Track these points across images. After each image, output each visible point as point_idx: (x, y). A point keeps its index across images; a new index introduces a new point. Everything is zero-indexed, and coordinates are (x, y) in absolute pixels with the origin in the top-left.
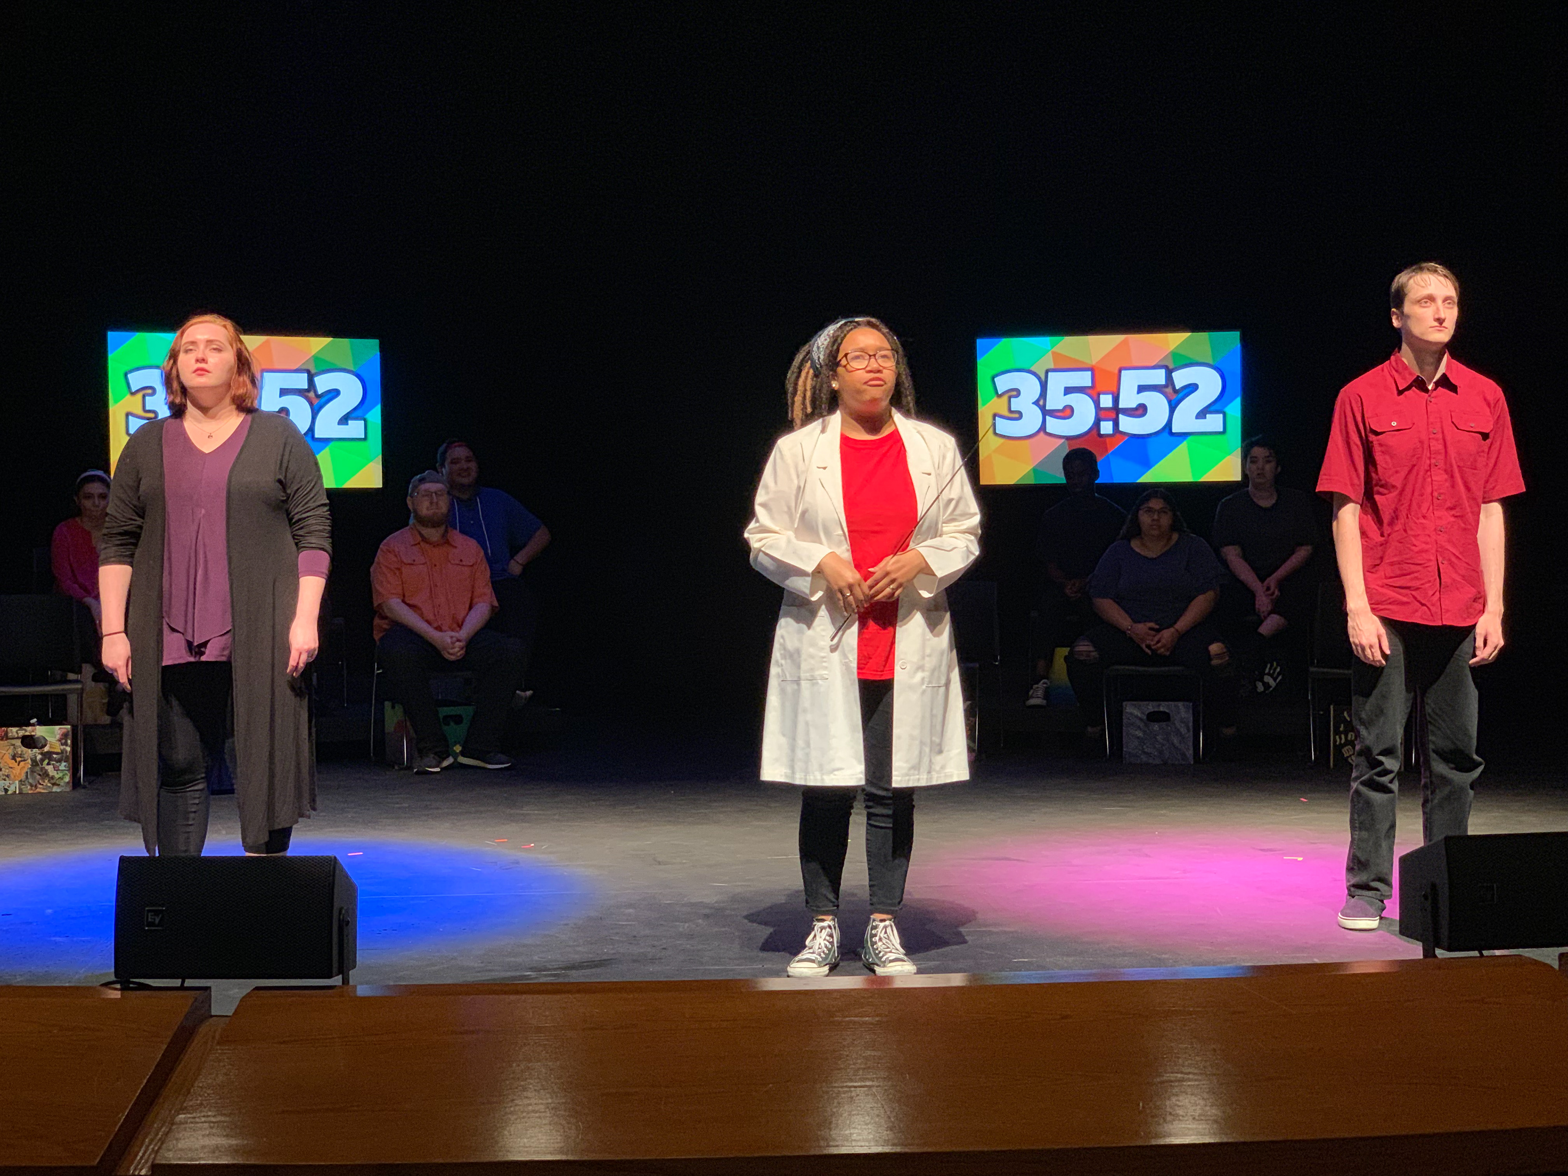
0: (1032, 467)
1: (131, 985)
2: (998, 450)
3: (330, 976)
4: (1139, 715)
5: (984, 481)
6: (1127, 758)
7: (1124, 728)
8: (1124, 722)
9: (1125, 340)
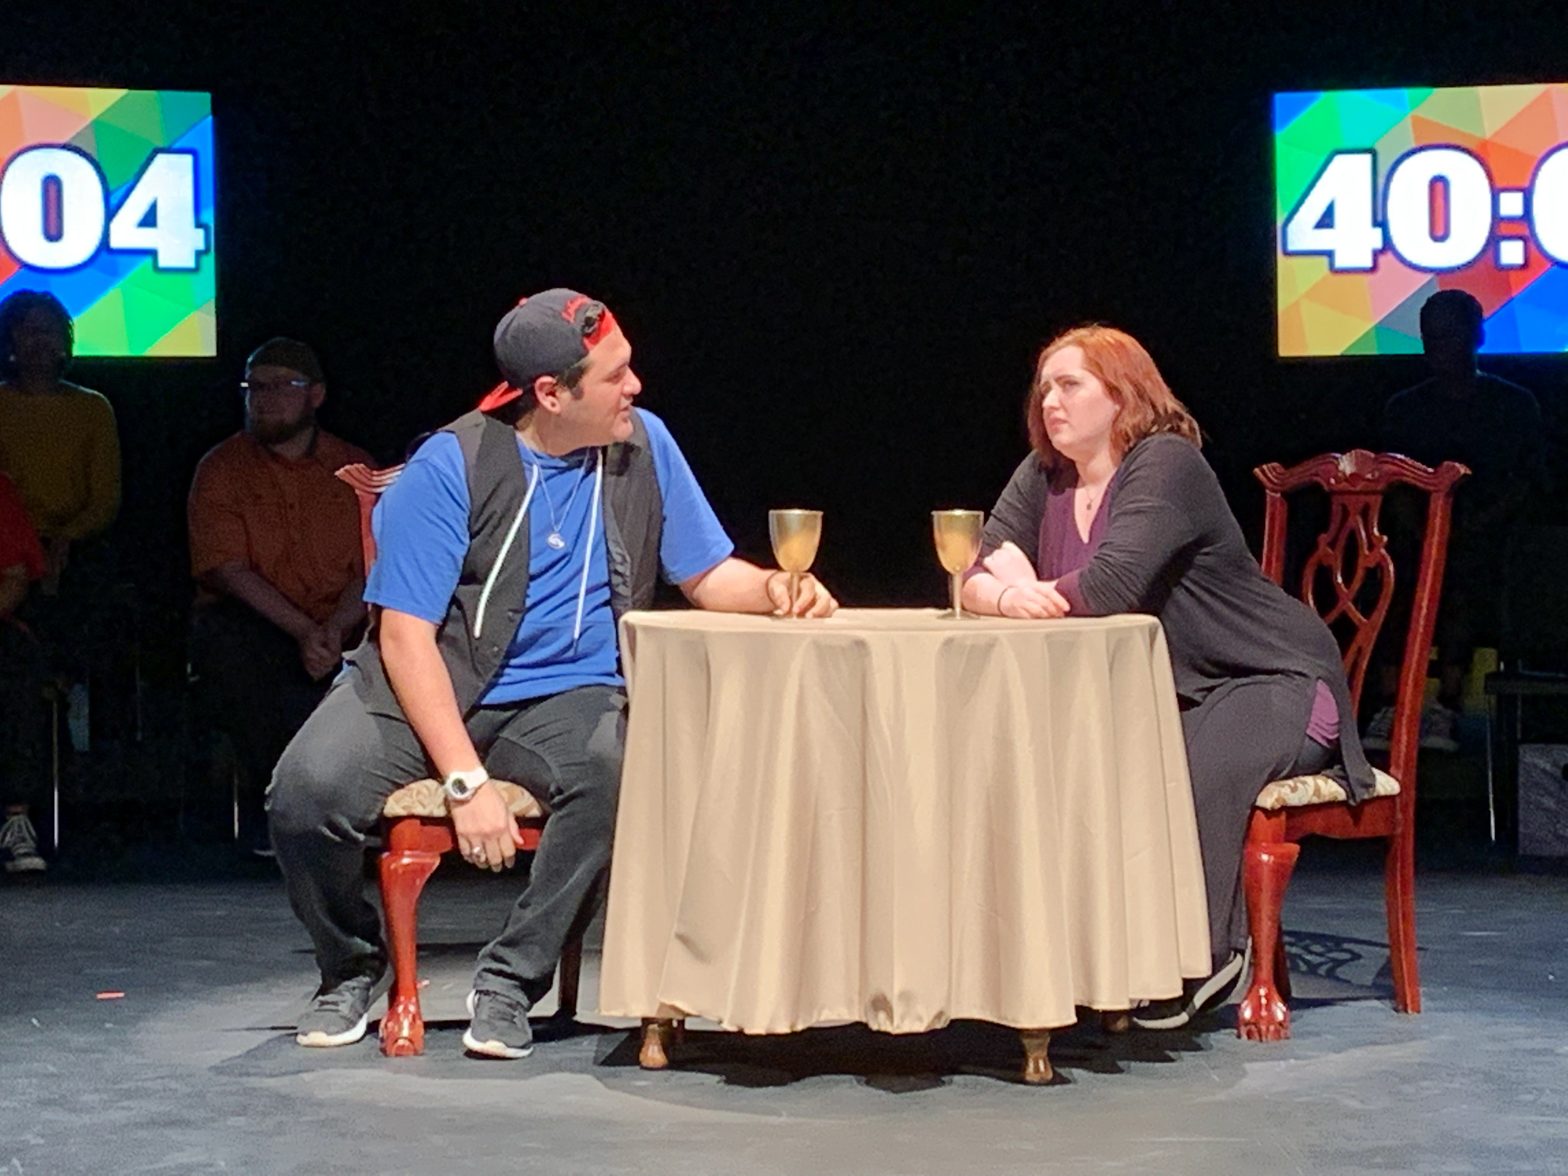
0: (1374, 324)
2: (1312, 294)
4: (1548, 767)
5: (1287, 348)
6: (1525, 847)
7: (1521, 792)
8: (1521, 780)
9: (1545, 95)
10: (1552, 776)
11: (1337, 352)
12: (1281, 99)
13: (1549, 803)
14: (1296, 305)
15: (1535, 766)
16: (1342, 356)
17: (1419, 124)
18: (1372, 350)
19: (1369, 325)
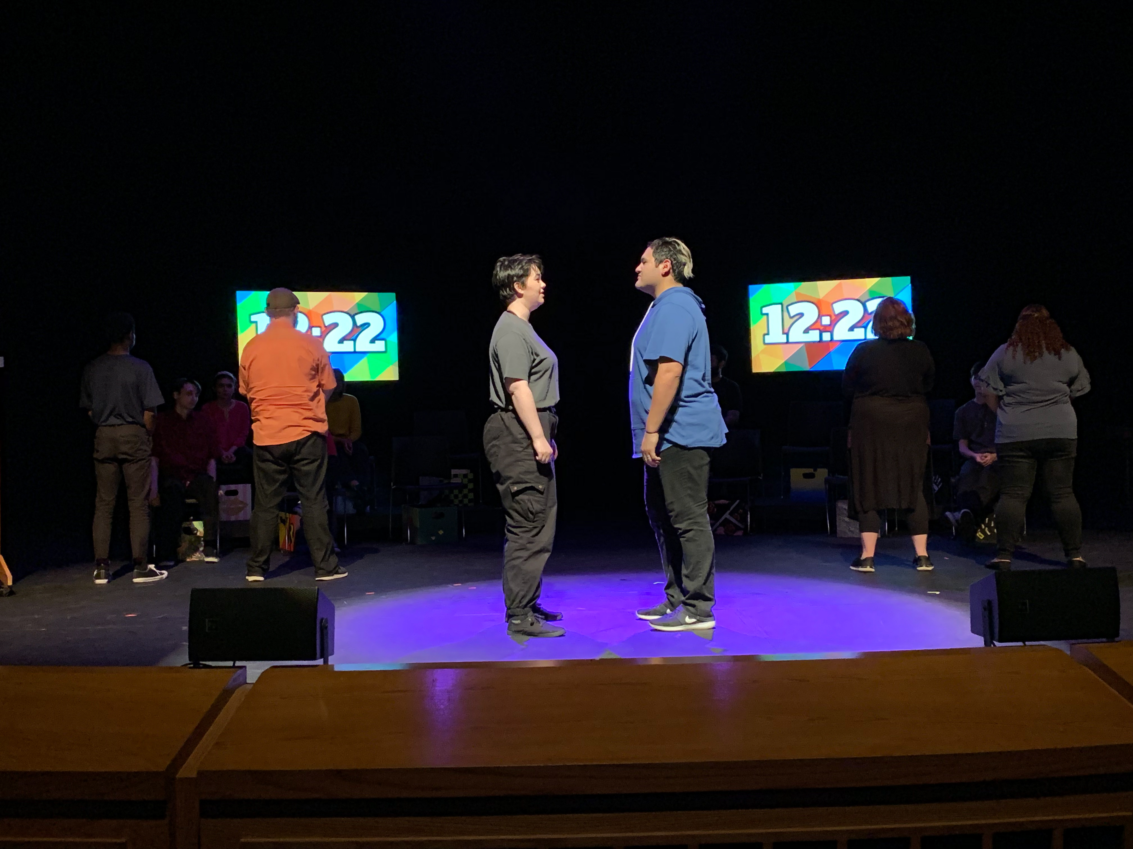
0: (783, 362)
1: (201, 666)
2: (763, 352)
3: (314, 659)
5: (755, 370)
6: (839, 534)
7: (837, 516)
8: (838, 512)
9: (840, 284)
11: (772, 370)
12: (751, 287)
13: (847, 519)
14: (758, 355)
15: (842, 508)
16: (773, 372)
17: (798, 294)
18: (784, 370)
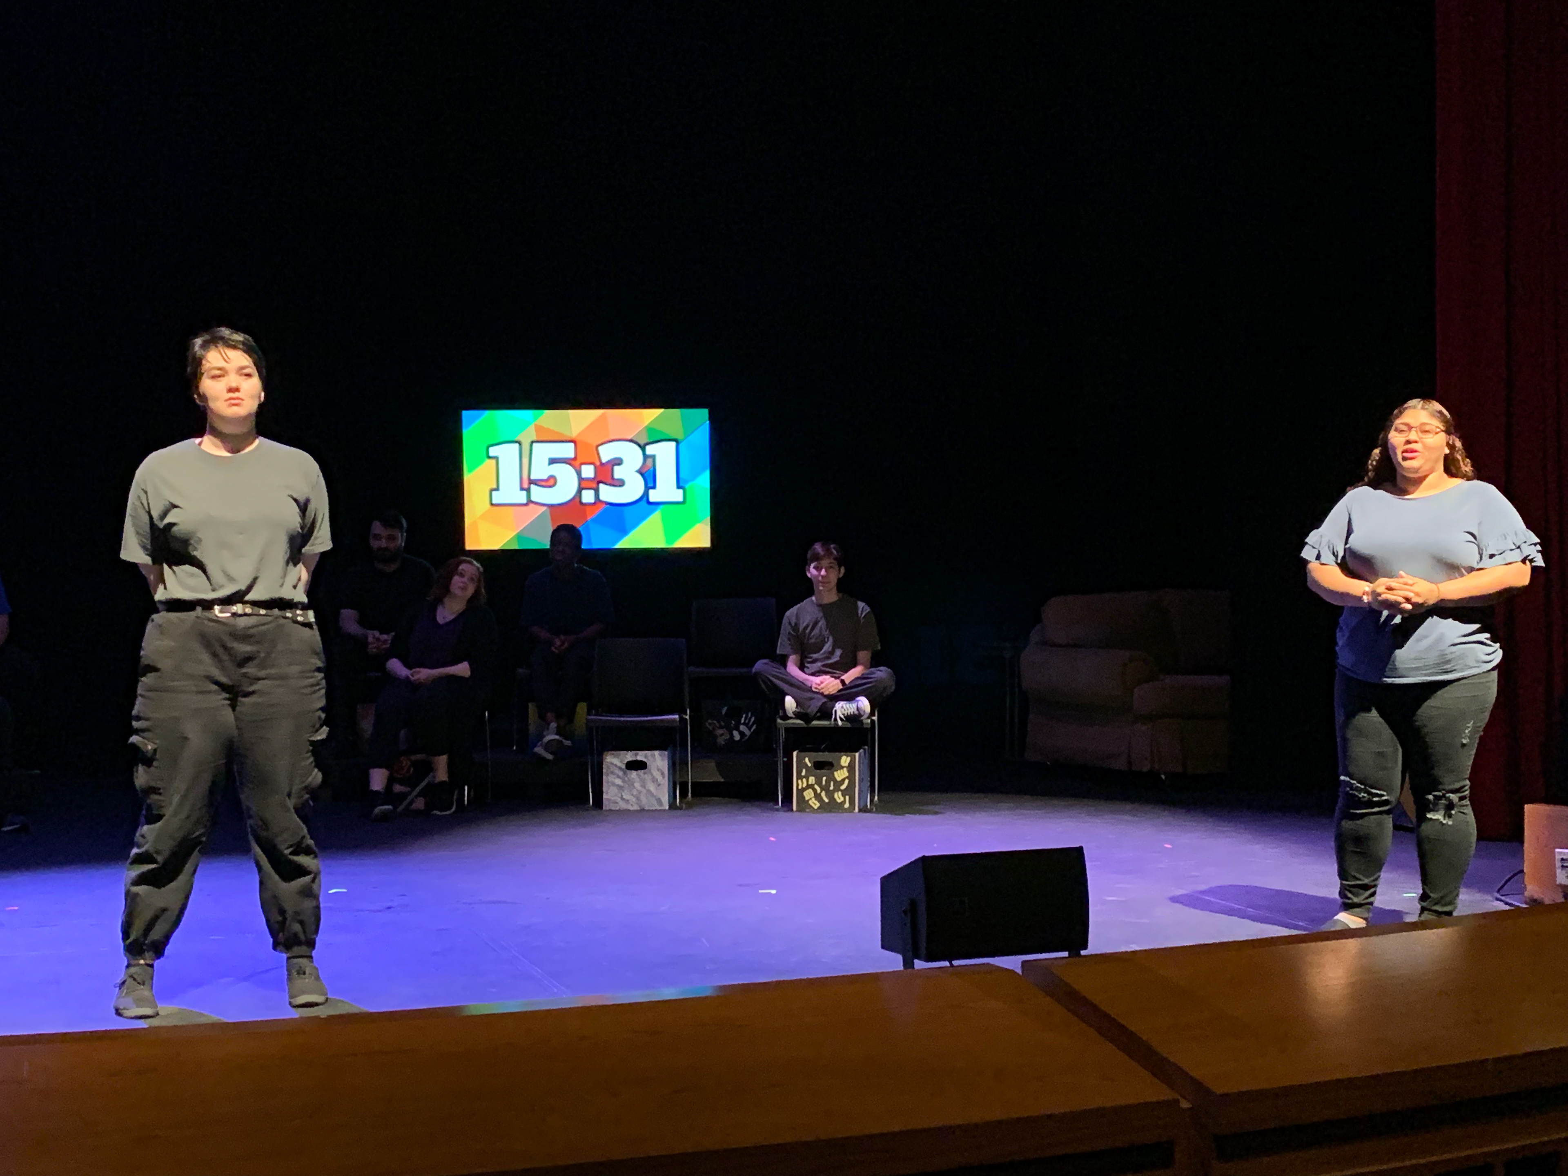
0: (516, 533)
2: (484, 516)
4: (619, 764)
5: (470, 545)
6: (606, 805)
7: (604, 777)
8: (604, 771)
9: (603, 414)
10: (620, 768)
12: (466, 414)
13: (618, 782)
14: (474, 524)
15: (612, 764)
16: (500, 550)
17: (539, 429)
18: (516, 547)
19: (513, 534)
